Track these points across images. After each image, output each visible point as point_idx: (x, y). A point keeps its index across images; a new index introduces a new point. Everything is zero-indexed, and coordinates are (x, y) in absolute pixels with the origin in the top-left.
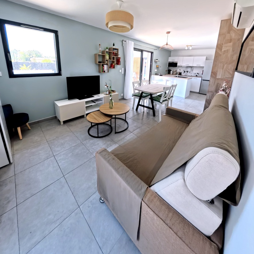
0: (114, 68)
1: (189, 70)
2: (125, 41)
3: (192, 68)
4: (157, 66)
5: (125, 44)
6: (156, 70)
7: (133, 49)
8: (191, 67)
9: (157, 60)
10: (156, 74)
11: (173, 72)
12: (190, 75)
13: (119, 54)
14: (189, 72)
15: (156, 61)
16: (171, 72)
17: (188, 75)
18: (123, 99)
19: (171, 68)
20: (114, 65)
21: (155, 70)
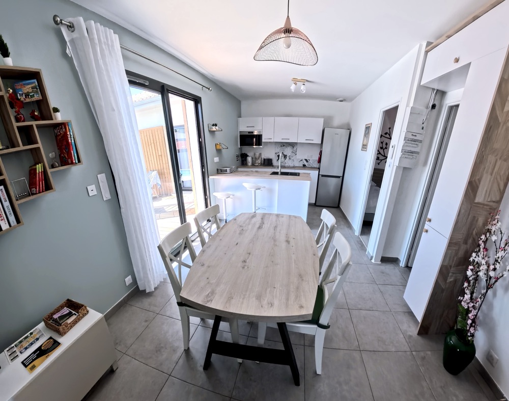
0: (48, 187)
1: (288, 151)
2: (71, 27)
3: (295, 149)
4: (218, 147)
5: (72, 41)
6: (216, 159)
7: (125, 79)
8: (292, 145)
9: (216, 125)
10: (220, 171)
11: (252, 158)
12: (292, 165)
13: (53, 104)
14: (288, 158)
15: (214, 128)
16: (249, 159)
17: (286, 165)
18: (137, 293)
19: (246, 149)
20: (45, 172)
21: (213, 160)
